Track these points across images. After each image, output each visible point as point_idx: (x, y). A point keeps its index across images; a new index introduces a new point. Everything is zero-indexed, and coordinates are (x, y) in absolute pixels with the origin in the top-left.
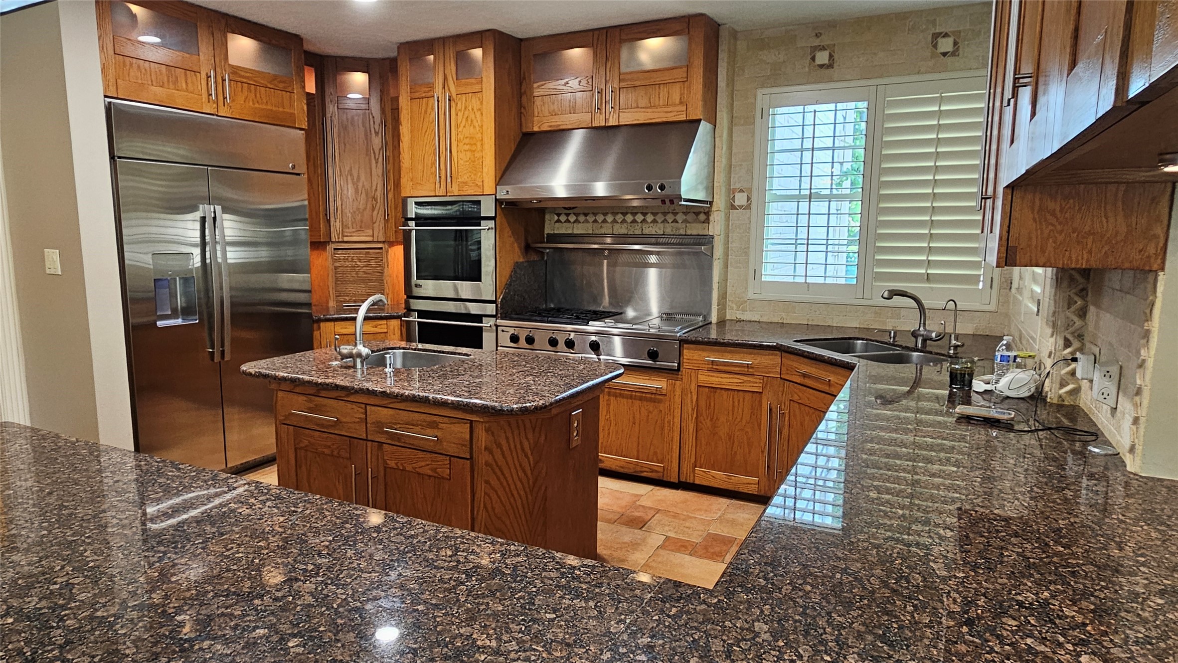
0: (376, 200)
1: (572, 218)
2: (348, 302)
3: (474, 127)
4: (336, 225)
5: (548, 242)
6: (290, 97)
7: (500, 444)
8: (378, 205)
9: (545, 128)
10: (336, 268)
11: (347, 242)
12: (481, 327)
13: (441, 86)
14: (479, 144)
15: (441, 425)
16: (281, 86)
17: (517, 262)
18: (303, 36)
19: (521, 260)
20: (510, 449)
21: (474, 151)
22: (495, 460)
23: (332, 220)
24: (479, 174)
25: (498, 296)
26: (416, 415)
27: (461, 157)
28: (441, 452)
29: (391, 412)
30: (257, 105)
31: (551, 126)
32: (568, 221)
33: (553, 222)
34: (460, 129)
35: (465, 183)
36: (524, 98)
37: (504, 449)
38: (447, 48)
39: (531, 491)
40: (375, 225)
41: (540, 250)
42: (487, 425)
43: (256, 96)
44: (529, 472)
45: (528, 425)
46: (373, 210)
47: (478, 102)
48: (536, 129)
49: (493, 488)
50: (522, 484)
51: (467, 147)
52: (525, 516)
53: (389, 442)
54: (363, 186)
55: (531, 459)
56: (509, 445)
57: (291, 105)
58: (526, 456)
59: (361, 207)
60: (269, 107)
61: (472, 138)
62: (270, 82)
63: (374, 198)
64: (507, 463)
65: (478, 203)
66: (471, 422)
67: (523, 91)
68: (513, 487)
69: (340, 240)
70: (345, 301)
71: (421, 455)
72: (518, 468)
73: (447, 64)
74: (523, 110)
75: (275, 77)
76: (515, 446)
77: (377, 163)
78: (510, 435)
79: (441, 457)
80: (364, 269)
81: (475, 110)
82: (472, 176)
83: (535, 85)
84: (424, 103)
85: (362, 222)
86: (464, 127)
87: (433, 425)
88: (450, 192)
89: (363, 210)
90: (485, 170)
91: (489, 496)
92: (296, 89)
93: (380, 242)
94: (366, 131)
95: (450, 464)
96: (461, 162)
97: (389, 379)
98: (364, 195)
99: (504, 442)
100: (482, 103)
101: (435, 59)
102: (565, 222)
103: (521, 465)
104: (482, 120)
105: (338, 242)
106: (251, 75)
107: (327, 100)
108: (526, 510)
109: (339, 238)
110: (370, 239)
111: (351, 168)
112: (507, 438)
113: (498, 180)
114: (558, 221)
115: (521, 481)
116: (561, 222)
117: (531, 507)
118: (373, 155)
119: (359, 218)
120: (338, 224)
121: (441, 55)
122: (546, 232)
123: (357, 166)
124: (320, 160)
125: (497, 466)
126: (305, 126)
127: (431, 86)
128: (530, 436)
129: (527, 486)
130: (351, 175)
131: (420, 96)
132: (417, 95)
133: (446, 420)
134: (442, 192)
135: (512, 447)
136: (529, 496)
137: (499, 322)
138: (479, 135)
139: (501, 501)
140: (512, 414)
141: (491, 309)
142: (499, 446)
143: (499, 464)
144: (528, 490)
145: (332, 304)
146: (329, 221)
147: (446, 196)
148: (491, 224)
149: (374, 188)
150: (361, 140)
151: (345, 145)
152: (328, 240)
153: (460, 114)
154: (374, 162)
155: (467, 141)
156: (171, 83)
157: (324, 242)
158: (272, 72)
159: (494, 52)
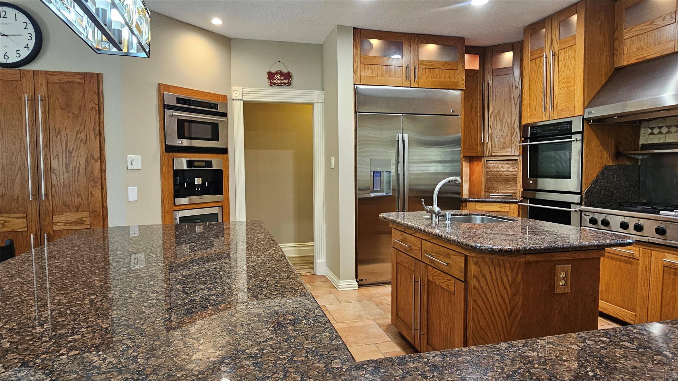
0: (514, 130)
1: (665, 130)
2: (494, 193)
3: (570, 70)
4: (488, 146)
5: (641, 150)
6: (455, 73)
7: (484, 274)
8: (515, 133)
9: (633, 61)
10: (487, 172)
11: (494, 156)
12: (570, 212)
13: (549, 47)
14: (572, 81)
15: (452, 256)
16: (449, 67)
17: (606, 166)
18: (465, 37)
19: (611, 164)
20: (493, 280)
21: (569, 87)
22: (480, 286)
23: (485, 143)
24: (572, 102)
25: (583, 190)
26: (441, 248)
27: (560, 93)
28: (451, 274)
29: (431, 245)
30: (433, 79)
31: (637, 59)
32: (660, 133)
33: (647, 135)
34: (560, 74)
35: (562, 110)
36: (616, 43)
37: (488, 279)
38: (553, 21)
39: (509, 317)
40: (512, 145)
41: (632, 156)
42: (475, 260)
43: (433, 74)
44: (507, 301)
45: (508, 265)
46: (512, 135)
47: (573, 52)
48: (625, 63)
49: (479, 306)
50: (502, 309)
51: (564, 85)
52: (504, 334)
53: (430, 264)
54: (507, 121)
55: (509, 291)
56: (492, 277)
57: (455, 77)
58: (505, 288)
59: (505, 134)
60: (441, 80)
61: (568, 78)
62: (442, 66)
63: (513, 128)
64: (490, 291)
65: (570, 123)
66: (466, 256)
67: (615, 37)
68: (494, 309)
69: (490, 155)
70: (492, 193)
71: (443, 275)
72: (499, 296)
73: (553, 33)
74: (615, 52)
75: (446, 63)
76: (497, 279)
77: (515, 106)
78: (492, 270)
79: (450, 278)
80: (505, 173)
81: (571, 58)
82: (567, 105)
83: (626, 31)
84: (538, 61)
85: (504, 143)
86: (563, 71)
87: (448, 256)
88: (552, 118)
89: (506, 136)
90: (576, 99)
91: (476, 311)
92: (459, 67)
93: (516, 156)
94: (510, 87)
95: (455, 283)
96: (561, 96)
97: (447, 228)
98: (506, 127)
99: (488, 275)
100: (575, 52)
101: (546, 30)
102: (658, 134)
103: (501, 294)
104: (575, 64)
105: (489, 156)
106: (431, 64)
107: (486, 72)
108: (505, 328)
109: (489, 154)
110: (509, 154)
111: (499, 111)
112: (491, 273)
113: (586, 105)
114: (652, 133)
115: (500, 306)
116: (654, 134)
117: (509, 330)
118: (513, 101)
119: (502, 141)
120: (489, 145)
121: (550, 26)
122: (641, 143)
123: (503, 109)
124: (480, 108)
125: (483, 291)
126: (463, 87)
127: (542, 49)
128: (509, 273)
129: (505, 311)
130: (499, 115)
131: (535, 57)
132: (534, 57)
133: (454, 252)
134: (547, 118)
135: (494, 278)
136: (507, 319)
137: (583, 208)
138: (573, 75)
139: (485, 317)
140: (482, 252)
141: (576, 198)
142: (484, 276)
143: (484, 290)
144: (507, 316)
145: (483, 194)
146: (483, 144)
147: (550, 120)
148: (579, 137)
149: (513, 122)
150: (506, 93)
151: (496, 97)
152: (482, 155)
153: (560, 63)
154: (513, 105)
155: (564, 81)
156: (387, 74)
157: (479, 156)
158: (445, 60)
159: (586, 14)
